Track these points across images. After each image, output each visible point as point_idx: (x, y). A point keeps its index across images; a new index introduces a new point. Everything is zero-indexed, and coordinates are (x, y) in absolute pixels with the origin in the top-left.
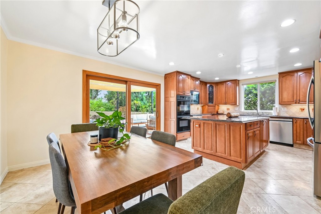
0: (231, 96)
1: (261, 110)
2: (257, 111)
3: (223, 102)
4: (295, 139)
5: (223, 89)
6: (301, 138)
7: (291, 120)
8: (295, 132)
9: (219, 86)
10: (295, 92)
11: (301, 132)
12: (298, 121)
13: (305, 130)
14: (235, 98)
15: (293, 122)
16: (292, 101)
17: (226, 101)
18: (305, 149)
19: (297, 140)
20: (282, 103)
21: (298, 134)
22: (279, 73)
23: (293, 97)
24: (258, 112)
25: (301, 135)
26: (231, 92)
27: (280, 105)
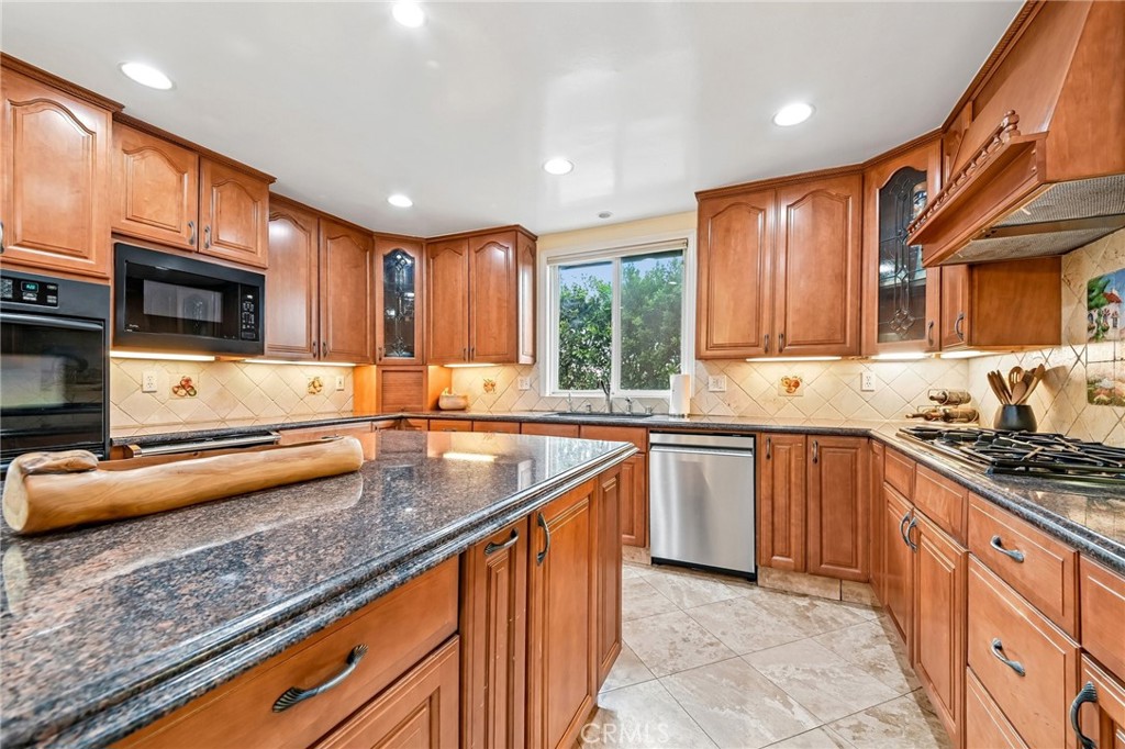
0: (494, 315)
1: (626, 388)
2: (608, 395)
3: (458, 351)
4: (765, 543)
5: (460, 278)
6: (793, 540)
7: (748, 442)
8: (765, 508)
9: (440, 261)
10: (767, 292)
11: (793, 508)
12: (782, 449)
13: (810, 492)
14: (509, 324)
15: (755, 451)
16: (753, 340)
17: (474, 344)
18: (813, 591)
19: (776, 551)
20: (709, 353)
21: (779, 519)
22: (697, 194)
23: (758, 319)
24: (611, 396)
25: (793, 521)
26: (491, 292)
27: (700, 363)
